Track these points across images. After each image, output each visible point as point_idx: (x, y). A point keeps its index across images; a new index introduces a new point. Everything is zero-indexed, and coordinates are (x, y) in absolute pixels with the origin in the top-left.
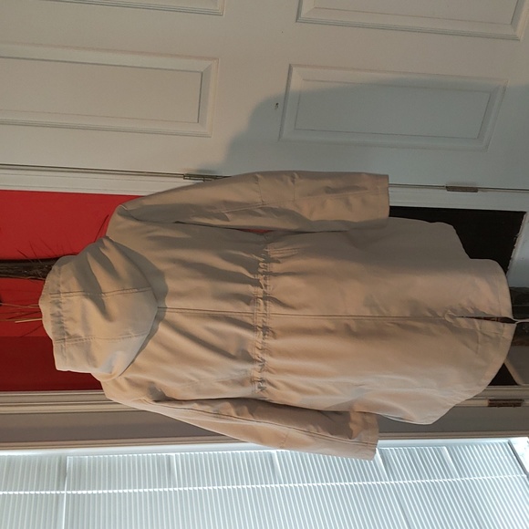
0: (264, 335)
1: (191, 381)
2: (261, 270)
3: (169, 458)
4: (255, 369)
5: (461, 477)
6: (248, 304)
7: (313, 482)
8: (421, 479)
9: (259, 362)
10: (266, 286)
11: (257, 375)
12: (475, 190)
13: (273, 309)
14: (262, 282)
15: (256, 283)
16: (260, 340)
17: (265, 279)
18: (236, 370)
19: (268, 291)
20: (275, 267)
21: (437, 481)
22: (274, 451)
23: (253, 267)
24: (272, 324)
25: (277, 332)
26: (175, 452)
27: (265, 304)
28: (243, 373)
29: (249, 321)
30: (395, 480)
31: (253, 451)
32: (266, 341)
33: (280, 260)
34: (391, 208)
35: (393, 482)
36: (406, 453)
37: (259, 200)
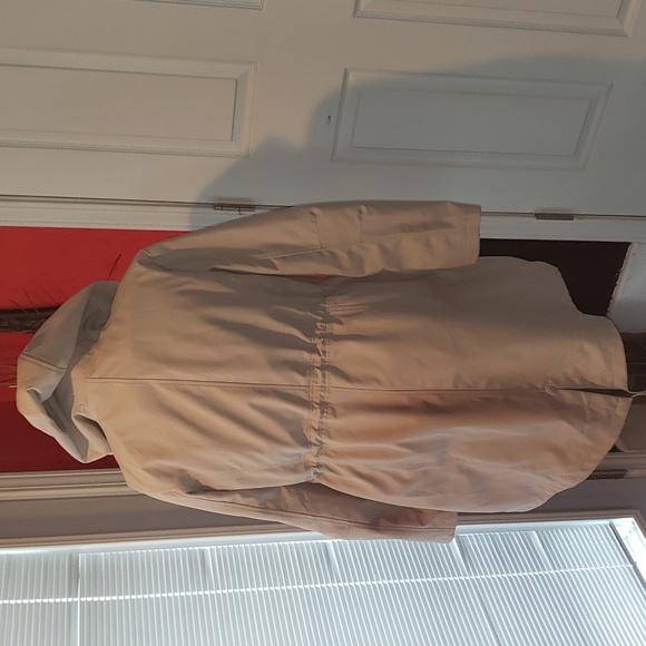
0: (322, 412)
1: (233, 469)
2: (318, 332)
3: (202, 552)
4: (310, 453)
5: (555, 569)
6: (303, 374)
7: (378, 580)
8: (507, 572)
9: (316, 445)
10: (324, 352)
11: (314, 460)
12: (569, 217)
13: (333, 381)
14: (319, 347)
15: (312, 349)
16: (317, 419)
17: (323, 343)
18: (286, 455)
19: (327, 358)
20: (337, 329)
21: (526, 574)
22: (329, 542)
23: (308, 328)
24: (331, 398)
25: (339, 410)
26: (210, 546)
27: (324, 376)
28: (295, 458)
29: (303, 395)
30: (476, 574)
31: (303, 542)
32: (324, 420)
33: (342, 320)
34: (483, 241)
35: (473, 577)
36: (488, 541)
37: (316, 242)
